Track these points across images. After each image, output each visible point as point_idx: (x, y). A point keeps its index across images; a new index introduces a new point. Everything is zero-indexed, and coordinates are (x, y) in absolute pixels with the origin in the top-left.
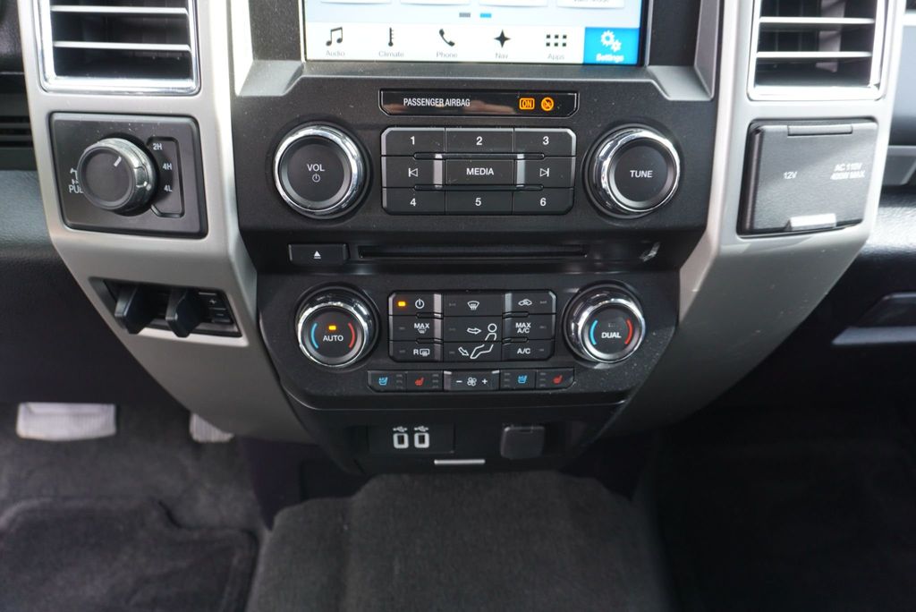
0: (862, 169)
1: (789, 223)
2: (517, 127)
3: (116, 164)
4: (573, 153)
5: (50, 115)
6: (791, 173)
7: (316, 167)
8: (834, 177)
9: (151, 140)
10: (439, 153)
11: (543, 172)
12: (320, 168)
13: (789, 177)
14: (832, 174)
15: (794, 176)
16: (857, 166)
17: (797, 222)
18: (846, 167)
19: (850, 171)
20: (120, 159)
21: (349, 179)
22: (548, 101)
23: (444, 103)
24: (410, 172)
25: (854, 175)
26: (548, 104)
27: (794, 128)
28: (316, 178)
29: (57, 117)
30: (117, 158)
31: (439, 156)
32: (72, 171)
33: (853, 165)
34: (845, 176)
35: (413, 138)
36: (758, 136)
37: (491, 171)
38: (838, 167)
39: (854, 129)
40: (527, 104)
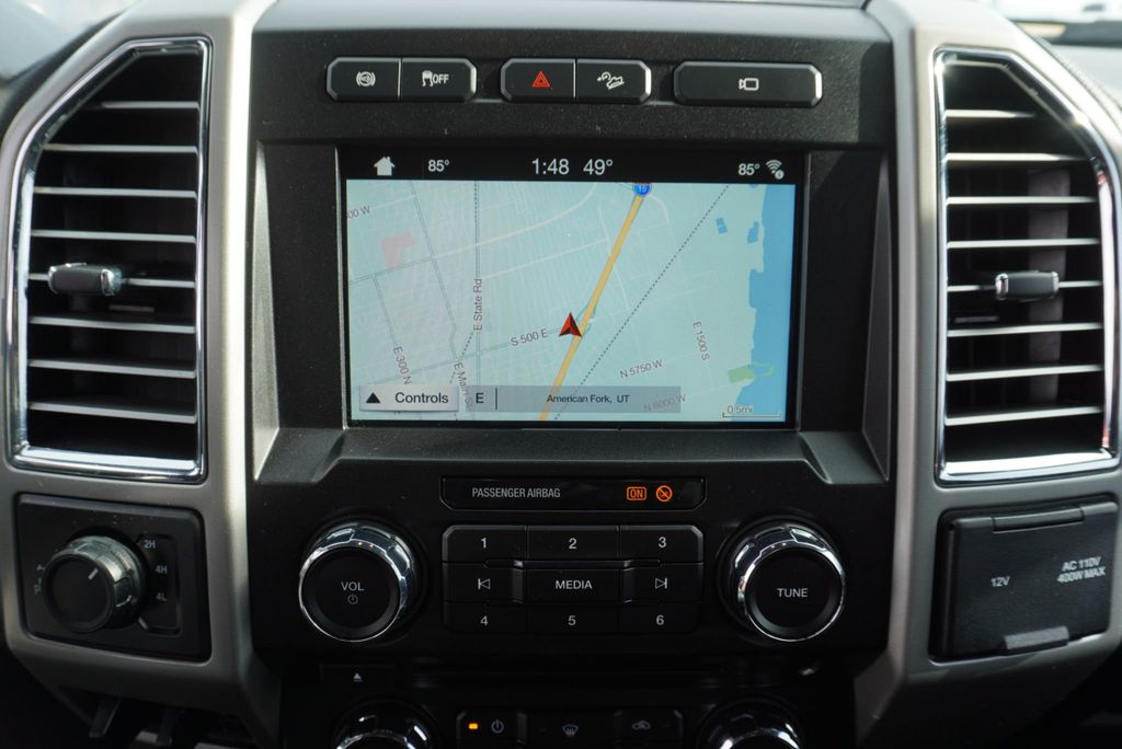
0: (1100, 565)
1: (1004, 643)
2: (623, 524)
3: (91, 577)
4: (700, 557)
5: (17, 496)
6: (1002, 579)
7: (353, 586)
8: (1062, 579)
9: (141, 537)
10: (520, 560)
11: (659, 583)
12: (358, 587)
13: (999, 585)
14: (1057, 576)
15: (1006, 583)
16: (1095, 561)
17: (1015, 641)
18: (1078, 565)
19: (1085, 568)
20: (96, 571)
21: (395, 604)
22: (664, 489)
23: (526, 493)
24: (480, 584)
25: (1089, 574)
26: (665, 494)
27: (1001, 519)
28: (353, 600)
29: (26, 500)
30: (93, 570)
31: (520, 564)
32: (39, 568)
33: (1086, 561)
34: (1078, 576)
35: (484, 540)
36: (952, 532)
37: (589, 584)
38: (1067, 566)
39: (1086, 514)
40: (636, 493)
